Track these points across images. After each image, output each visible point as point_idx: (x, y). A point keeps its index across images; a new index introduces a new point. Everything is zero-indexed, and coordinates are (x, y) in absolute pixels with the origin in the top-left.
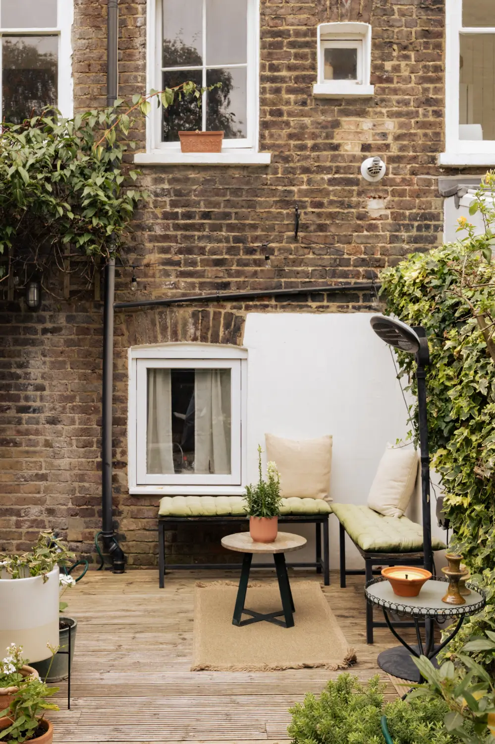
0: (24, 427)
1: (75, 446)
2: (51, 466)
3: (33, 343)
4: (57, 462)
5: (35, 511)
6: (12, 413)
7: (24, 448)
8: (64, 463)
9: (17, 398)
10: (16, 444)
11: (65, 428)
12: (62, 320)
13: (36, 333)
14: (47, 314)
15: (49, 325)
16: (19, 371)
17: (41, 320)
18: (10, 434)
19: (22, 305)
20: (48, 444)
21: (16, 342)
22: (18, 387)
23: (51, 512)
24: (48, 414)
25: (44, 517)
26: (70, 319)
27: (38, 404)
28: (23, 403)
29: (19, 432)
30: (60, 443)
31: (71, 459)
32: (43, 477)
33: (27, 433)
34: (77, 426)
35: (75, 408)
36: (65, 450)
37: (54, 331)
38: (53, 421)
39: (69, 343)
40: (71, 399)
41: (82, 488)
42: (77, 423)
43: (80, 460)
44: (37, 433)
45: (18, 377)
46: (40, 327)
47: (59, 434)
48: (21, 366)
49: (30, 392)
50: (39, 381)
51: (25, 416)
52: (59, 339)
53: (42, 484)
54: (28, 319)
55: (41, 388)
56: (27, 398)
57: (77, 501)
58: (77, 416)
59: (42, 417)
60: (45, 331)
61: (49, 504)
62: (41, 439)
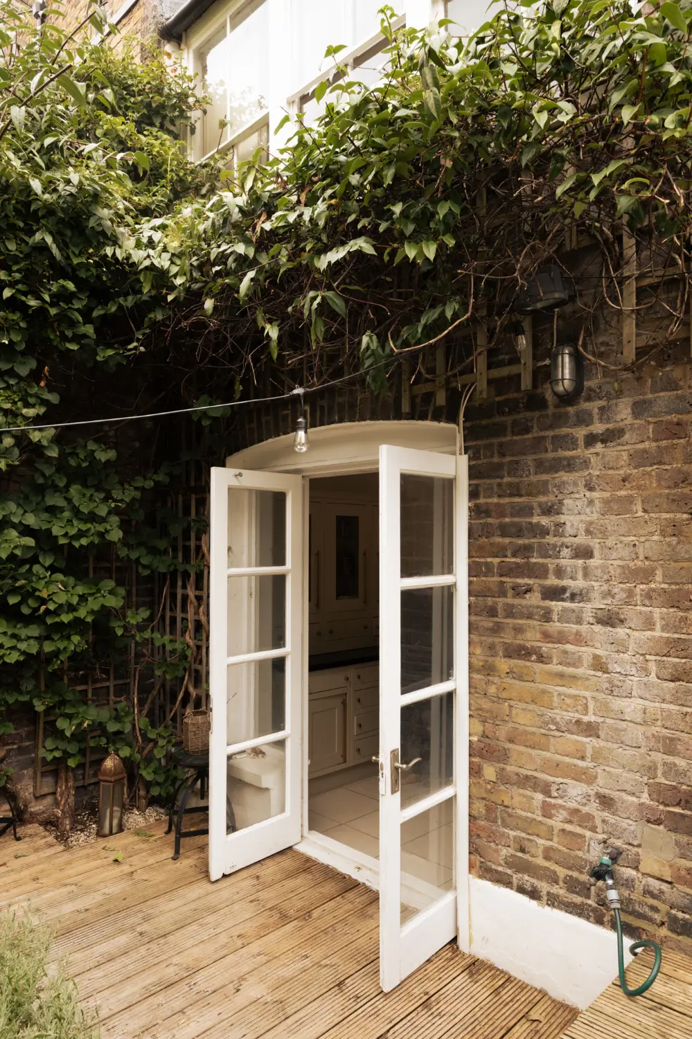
0: (555, 626)
1: (653, 675)
2: (604, 709)
3: (570, 465)
4: (617, 703)
5: (576, 790)
6: (534, 599)
7: (554, 667)
8: (631, 707)
9: (542, 572)
10: (541, 659)
11: (635, 636)
12: (623, 412)
13: (574, 444)
14: (594, 406)
15: (598, 428)
16: (545, 521)
17: (585, 419)
18: (531, 638)
19: (549, 396)
20: (599, 665)
21: (541, 467)
22: (545, 552)
23: (606, 802)
24: (599, 604)
25: (593, 808)
26: (639, 409)
27: (578, 584)
28: (552, 581)
29: (547, 636)
30: (622, 663)
31: (647, 703)
32: (590, 730)
33: (561, 638)
34: (658, 633)
35: (654, 595)
36: (634, 682)
37: (608, 438)
38: (609, 620)
39: (640, 459)
40: (646, 575)
41: (670, 769)
42: (658, 627)
43: (664, 706)
44: (579, 640)
45: (544, 532)
46: (581, 433)
47: (621, 647)
48: (548, 511)
49: (566, 562)
50: (582, 540)
51: (557, 606)
52: (618, 453)
53: (589, 743)
54: (560, 420)
55: (586, 553)
56: (559, 573)
57: (658, 792)
58: (657, 612)
59: (588, 610)
60: (591, 440)
61: (602, 785)
62: (586, 652)
